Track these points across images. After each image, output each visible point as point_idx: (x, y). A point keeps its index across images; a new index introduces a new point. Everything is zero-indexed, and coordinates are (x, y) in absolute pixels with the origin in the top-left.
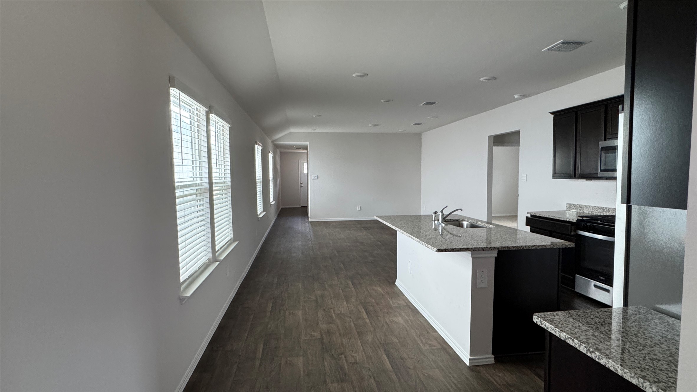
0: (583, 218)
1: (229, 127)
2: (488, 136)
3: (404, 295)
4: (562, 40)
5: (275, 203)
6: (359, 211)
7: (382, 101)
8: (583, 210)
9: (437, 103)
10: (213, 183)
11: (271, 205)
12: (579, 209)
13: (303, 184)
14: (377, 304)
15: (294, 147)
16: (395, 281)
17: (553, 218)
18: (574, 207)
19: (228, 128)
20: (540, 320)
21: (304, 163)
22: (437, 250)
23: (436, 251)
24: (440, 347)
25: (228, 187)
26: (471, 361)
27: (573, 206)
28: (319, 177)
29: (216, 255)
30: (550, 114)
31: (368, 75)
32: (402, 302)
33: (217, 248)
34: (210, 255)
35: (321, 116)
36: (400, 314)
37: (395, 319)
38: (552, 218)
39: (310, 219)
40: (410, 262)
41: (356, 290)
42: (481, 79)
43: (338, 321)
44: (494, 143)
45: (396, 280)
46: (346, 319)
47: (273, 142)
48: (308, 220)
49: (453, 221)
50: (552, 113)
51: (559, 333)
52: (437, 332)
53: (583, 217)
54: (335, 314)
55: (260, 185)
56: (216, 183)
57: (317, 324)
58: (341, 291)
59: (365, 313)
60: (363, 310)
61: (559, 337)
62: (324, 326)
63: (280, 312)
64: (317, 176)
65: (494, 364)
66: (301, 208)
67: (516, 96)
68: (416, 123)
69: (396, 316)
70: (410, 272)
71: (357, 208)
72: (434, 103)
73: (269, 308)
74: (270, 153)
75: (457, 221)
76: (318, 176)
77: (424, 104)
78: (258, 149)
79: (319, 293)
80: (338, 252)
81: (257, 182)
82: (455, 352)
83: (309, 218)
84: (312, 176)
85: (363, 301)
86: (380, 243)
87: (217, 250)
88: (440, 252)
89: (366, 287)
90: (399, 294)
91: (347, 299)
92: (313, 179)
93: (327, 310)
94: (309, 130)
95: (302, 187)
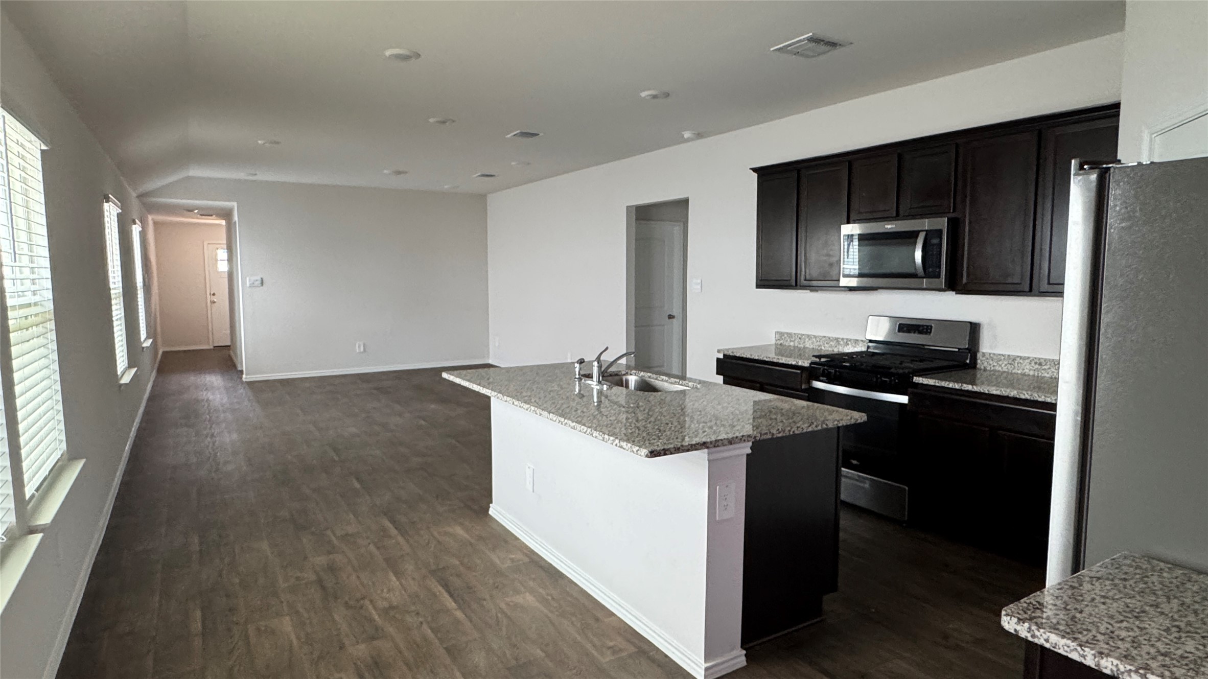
0: (820, 359)
1: (43, 152)
2: (627, 207)
3: (517, 539)
4: (811, 34)
5: (152, 342)
6: (360, 353)
7: (431, 120)
8: (804, 342)
9: (541, 135)
10: (7, 307)
11: (143, 348)
12: (796, 341)
13: (215, 297)
14: (469, 568)
15: (196, 211)
16: (489, 507)
17: (767, 360)
18: (787, 338)
19: (39, 152)
20: (1029, 628)
21: (217, 249)
22: (649, 454)
23: (647, 456)
24: (632, 649)
25: (48, 316)
26: (708, 672)
27: (786, 336)
28: (264, 282)
29: (26, 509)
30: (752, 171)
31: (420, 55)
32: (518, 556)
33: (29, 491)
34: (12, 518)
35: (278, 143)
36: (525, 587)
37: (519, 599)
38: (765, 361)
39: (244, 376)
40: (529, 468)
41: (407, 541)
42: (643, 94)
43: (391, 630)
44: (636, 219)
45: (491, 505)
46: (409, 619)
47: (140, 196)
48: (241, 378)
49: (608, 376)
50: (754, 170)
51: (1096, 659)
52: (613, 614)
53: (819, 357)
54: (375, 608)
55: (120, 303)
56: (14, 308)
57: (342, 647)
58: (372, 547)
59: (446, 595)
60: (441, 588)
61: (1093, 666)
62: (361, 650)
63: (229, 630)
64: (259, 278)
65: (746, 666)
66: (214, 350)
67: (687, 135)
68: (483, 173)
69: (517, 592)
70: (532, 490)
71: (357, 348)
72: (537, 135)
73: (197, 626)
74: (135, 223)
75: (617, 375)
76: (262, 279)
77: (514, 135)
78: (111, 211)
79: (321, 560)
80: (336, 450)
81: (113, 296)
82: (666, 656)
83: (243, 374)
84: (248, 279)
85: (433, 567)
86: (423, 422)
87: (28, 496)
88: (656, 456)
89: (428, 528)
90: (505, 539)
91: (393, 565)
92: (250, 287)
93: (352, 603)
94: (240, 175)
95: (214, 302)
